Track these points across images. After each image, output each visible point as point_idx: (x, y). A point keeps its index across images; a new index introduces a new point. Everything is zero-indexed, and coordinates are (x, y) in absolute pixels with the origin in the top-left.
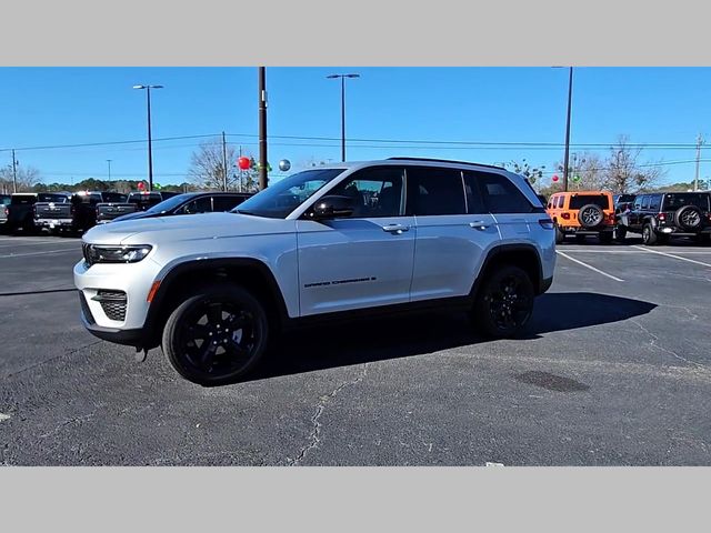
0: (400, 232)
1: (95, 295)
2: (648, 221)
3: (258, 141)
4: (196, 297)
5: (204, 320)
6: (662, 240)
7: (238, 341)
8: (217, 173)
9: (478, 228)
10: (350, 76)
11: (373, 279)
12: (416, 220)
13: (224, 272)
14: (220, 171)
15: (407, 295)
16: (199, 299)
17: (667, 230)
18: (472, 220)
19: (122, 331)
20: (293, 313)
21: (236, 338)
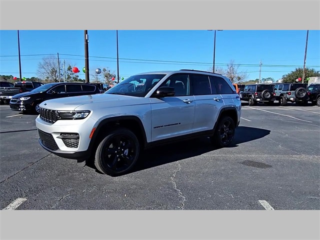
0: (189, 102)
1: (59, 135)
2: (251, 96)
5: (111, 146)
6: (255, 104)
8: (52, 73)
9: (216, 100)
11: (180, 123)
12: (194, 97)
13: (118, 122)
14: (54, 72)
15: (191, 130)
16: (112, 136)
17: (258, 100)
19: (76, 153)
20: (149, 140)
21: (126, 153)
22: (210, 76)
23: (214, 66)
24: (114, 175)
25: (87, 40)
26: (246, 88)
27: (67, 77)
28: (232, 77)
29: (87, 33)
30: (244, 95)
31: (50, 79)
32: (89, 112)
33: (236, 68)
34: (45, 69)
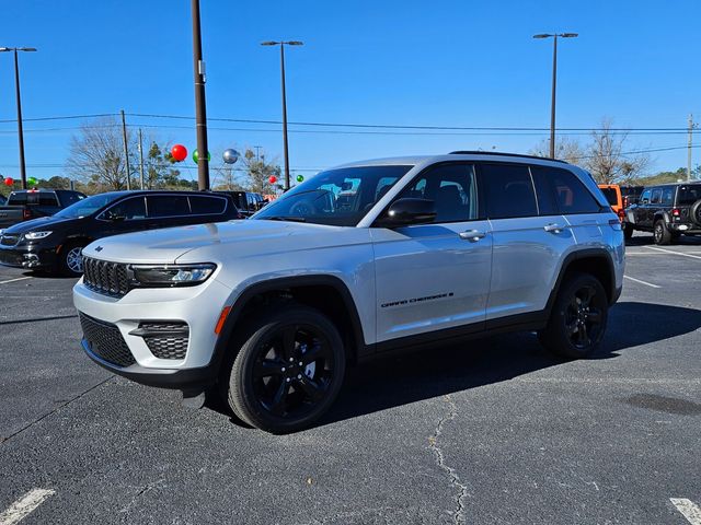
0: (477, 239)
1: (134, 328)
2: (661, 217)
3: (195, 124)
4: (271, 325)
5: (271, 355)
6: (675, 239)
7: (312, 376)
8: (107, 164)
9: (552, 231)
10: (292, 43)
11: (451, 294)
12: (490, 224)
13: (288, 293)
14: (112, 161)
15: (484, 312)
16: (273, 327)
17: (683, 227)
19: (181, 372)
21: (309, 372)
22: (532, 166)
23: (553, 135)
24: (279, 430)
25: (201, 76)
26: (647, 194)
27: (148, 175)
28: (608, 165)
29: (200, 58)
30: (640, 215)
31: (102, 180)
32: (213, 267)
33: (617, 140)
34: (88, 154)
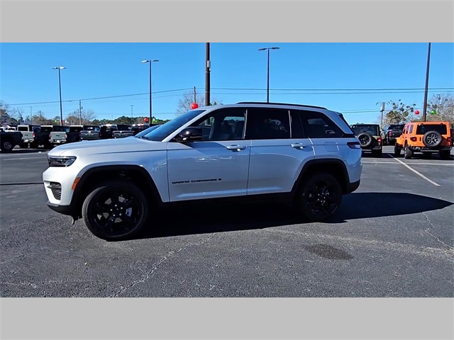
0: (239, 150)
1: (49, 185)
4: (103, 187)
5: (109, 201)
7: (130, 215)
9: (298, 148)
10: (274, 48)
11: (220, 179)
12: (251, 142)
13: (123, 173)
15: (244, 191)
18: (293, 142)
19: (59, 206)
20: (165, 199)
21: (128, 213)
25: (208, 68)
29: (208, 59)
32: (75, 158)
